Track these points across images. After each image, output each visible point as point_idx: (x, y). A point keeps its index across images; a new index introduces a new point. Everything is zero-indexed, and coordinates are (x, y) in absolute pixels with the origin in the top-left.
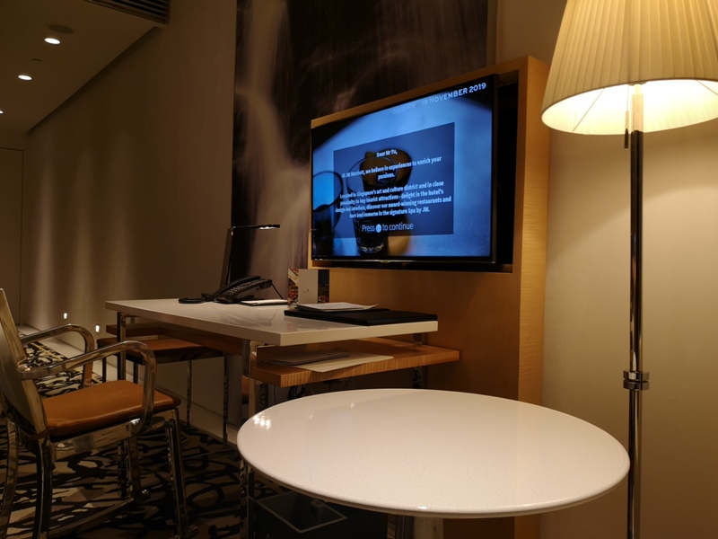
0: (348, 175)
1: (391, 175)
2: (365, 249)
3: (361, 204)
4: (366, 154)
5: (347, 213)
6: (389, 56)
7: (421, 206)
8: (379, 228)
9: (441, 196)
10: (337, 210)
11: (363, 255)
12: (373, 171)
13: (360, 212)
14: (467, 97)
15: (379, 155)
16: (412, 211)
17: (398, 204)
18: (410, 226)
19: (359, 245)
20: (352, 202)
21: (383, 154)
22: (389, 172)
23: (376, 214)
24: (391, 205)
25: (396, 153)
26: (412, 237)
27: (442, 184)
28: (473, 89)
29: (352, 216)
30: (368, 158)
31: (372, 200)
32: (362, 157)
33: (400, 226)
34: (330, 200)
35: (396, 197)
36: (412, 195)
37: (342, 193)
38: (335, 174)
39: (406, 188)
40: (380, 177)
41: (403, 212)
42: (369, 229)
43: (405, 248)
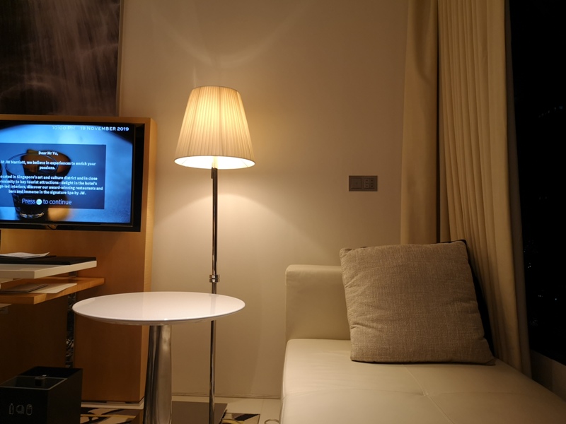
0: (8, 162)
1: (53, 168)
2: (25, 216)
3: (22, 184)
4: (28, 151)
5: (8, 189)
6: (35, 84)
7: (79, 191)
8: (39, 202)
9: (94, 186)
11: (22, 219)
12: (34, 163)
13: (20, 189)
14: (116, 133)
15: (40, 153)
16: (70, 193)
17: (59, 188)
18: (70, 203)
19: (17, 212)
20: (11, 181)
21: (44, 153)
22: (50, 165)
23: (37, 192)
24: (53, 188)
25: (56, 154)
26: (71, 209)
27: (96, 179)
28: (119, 129)
29: (11, 192)
30: (29, 153)
31: (32, 182)
32: (23, 152)
33: (60, 202)
35: (57, 183)
36: (72, 183)
39: (65, 178)
40: (41, 168)
41: (62, 193)
42: (29, 201)
43: (65, 216)
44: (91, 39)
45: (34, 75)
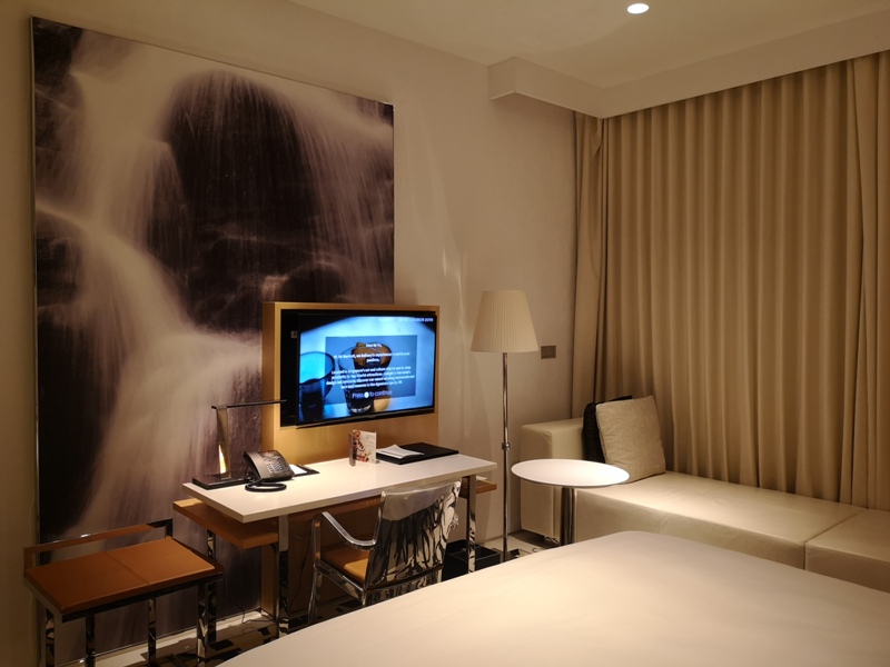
0: (341, 357)
1: (378, 360)
2: (355, 410)
4: (357, 344)
5: (339, 385)
7: (397, 380)
8: (367, 395)
9: (409, 375)
10: (328, 383)
11: (352, 414)
12: (362, 356)
14: (424, 323)
15: (368, 346)
16: (391, 383)
17: (383, 379)
18: (390, 393)
19: (349, 408)
20: (344, 377)
21: (371, 346)
22: (375, 357)
24: (377, 379)
25: (380, 346)
26: (391, 399)
27: (410, 368)
28: (427, 320)
29: (343, 387)
30: (358, 346)
31: (361, 376)
32: (353, 345)
33: (383, 393)
34: (321, 374)
35: (381, 374)
36: (393, 373)
37: (334, 370)
38: (327, 355)
39: (388, 369)
40: (367, 361)
41: (385, 384)
42: (359, 396)
43: (386, 407)
44: (371, 217)
45: (322, 253)
